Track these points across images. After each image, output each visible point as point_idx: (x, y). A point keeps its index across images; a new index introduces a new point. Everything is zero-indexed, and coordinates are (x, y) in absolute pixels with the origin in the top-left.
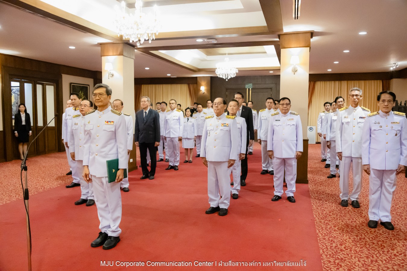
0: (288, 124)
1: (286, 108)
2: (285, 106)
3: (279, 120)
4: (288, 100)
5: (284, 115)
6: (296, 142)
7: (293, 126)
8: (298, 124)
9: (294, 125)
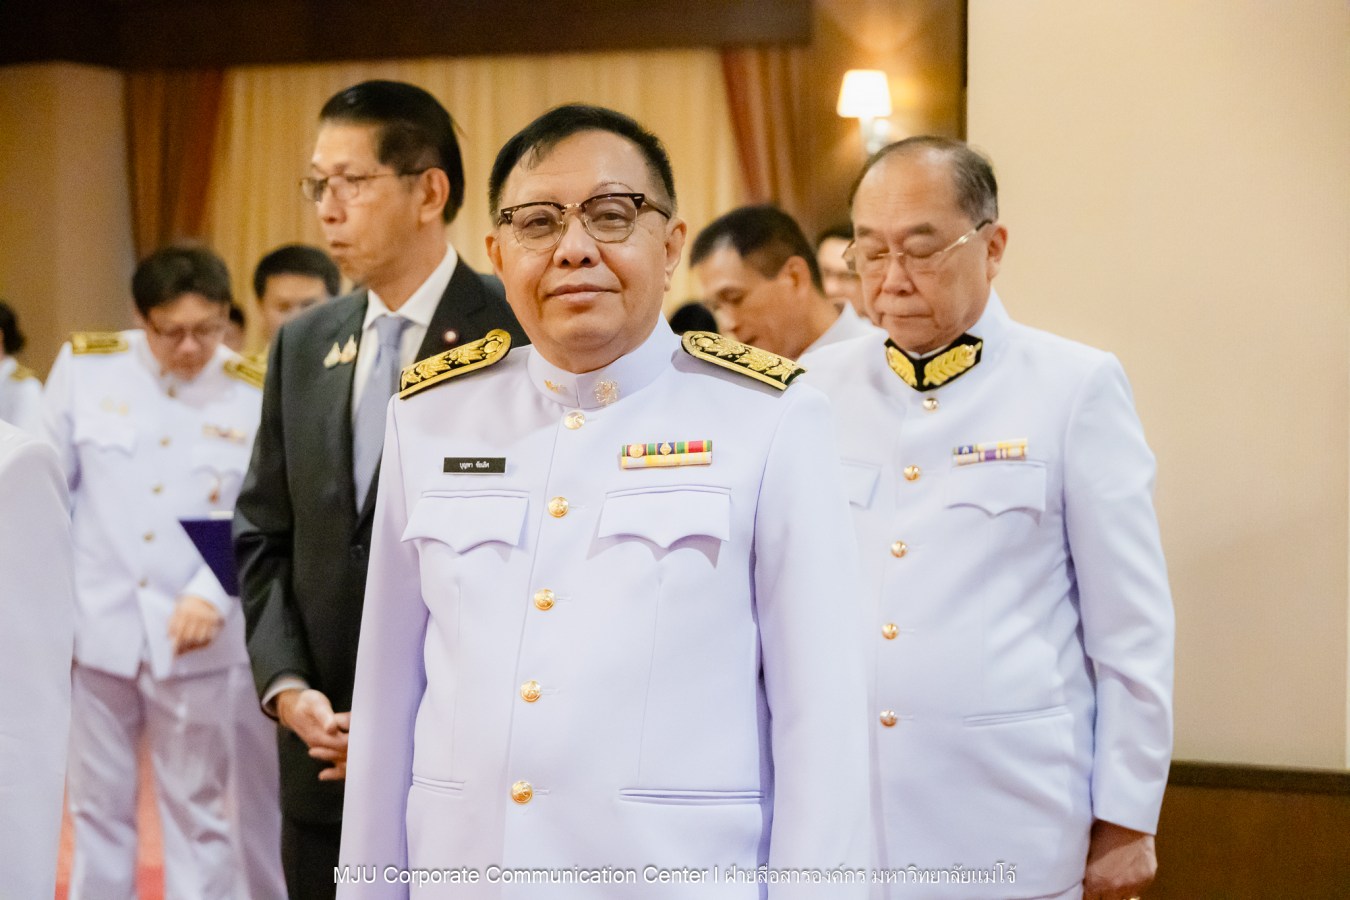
0: (609, 528)
1: (599, 275)
2: (576, 239)
3: (497, 466)
4: (625, 149)
5: (569, 379)
6: (754, 812)
7: (692, 555)
8: (770, 536)
9: (704, 542)
